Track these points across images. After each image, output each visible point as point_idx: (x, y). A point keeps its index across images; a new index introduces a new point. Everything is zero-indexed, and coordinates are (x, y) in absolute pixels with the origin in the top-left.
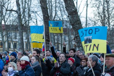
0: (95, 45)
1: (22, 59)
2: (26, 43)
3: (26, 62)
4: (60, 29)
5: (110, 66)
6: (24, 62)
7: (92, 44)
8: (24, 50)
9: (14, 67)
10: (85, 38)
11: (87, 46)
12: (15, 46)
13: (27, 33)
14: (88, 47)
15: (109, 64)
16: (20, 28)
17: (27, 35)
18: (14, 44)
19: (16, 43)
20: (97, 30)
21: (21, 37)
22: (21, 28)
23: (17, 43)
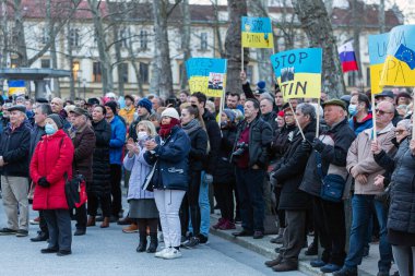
0: (299, 84)
1: (164, 113)
2: (181, 62)
3: (174, 121)
4: (266, 38)
5: (333, 122)
6: (168, 120)
7: (295, 82)
8: (175, 87)
9: (149, 131)
10: (283, 70)
11: (285, 86)
12: (143, 75)
13: (182, 31)
14: (288, 87)
15: (331, 118)
16: (158, 23)
17: (183, 39)
18: (138, 68)
19: (146, 66)
20: (303, 56)
21: (163, 49)
22: (161, 23)
23: (151, 68)
